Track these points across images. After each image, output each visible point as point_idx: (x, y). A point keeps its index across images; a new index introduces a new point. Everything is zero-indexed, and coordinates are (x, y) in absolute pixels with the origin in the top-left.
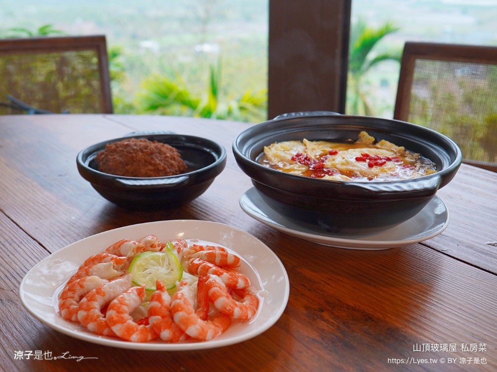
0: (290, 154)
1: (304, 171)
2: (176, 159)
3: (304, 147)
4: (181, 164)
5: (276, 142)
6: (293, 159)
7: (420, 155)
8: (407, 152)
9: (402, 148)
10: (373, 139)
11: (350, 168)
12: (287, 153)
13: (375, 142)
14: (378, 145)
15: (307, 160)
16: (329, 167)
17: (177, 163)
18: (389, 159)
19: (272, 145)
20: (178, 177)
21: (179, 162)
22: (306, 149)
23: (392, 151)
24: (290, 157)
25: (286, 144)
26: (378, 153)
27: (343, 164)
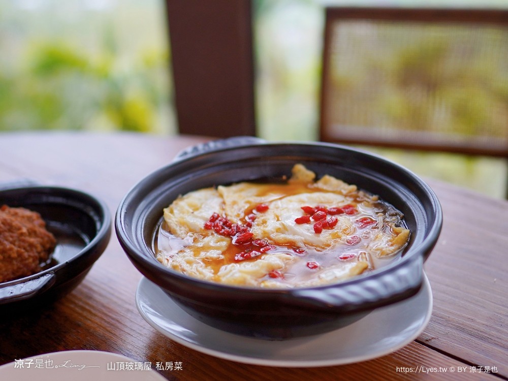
0: (202, 218)
1: (225, 249)
2: (38, 232)
3: (220, 200)
4: (46, 239)
5: (180, 196)
6: (207, 227)
7: (379, 199)
8: (361, 193)
9: (354, 187)
10: (311, 175)
11: (290, 237)
12: (196, 217)
13: (316, 180)
14: (320, 184)
15: (227, 226)
16: (259, 237)
17: (39, 239)
18: (339, 212)
19: (174, 202)
20: (38, 277)
21: (42, 238)
22: (224, 203)
23: (340, 193)
24: (201, 224)
25: (196, 197)
26: (323, 200)
27: (278, 230)
